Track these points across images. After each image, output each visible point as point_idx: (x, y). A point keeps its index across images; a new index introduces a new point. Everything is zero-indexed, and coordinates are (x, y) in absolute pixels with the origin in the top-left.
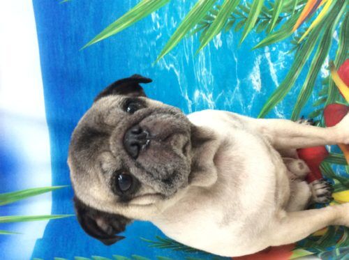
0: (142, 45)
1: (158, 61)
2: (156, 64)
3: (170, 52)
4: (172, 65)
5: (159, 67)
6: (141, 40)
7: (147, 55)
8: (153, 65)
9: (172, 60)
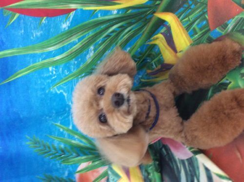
0: (39, 82)
1: (52, 90)
2: (49, 91)
3: (62, 84)
4: (62, 91)
5: (52, 92)
6: (39, 80)
7: (43, 87)
8: (47, 91)
9: (62, 88)
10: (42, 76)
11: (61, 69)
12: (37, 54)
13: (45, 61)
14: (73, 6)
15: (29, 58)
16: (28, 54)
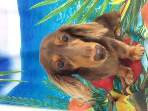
6: (55, 23)
10: (56, 20)
11: (65, 14)
12: (55, 3)
13: (58, 8)
15: (51, 7)
16: (51, 4)
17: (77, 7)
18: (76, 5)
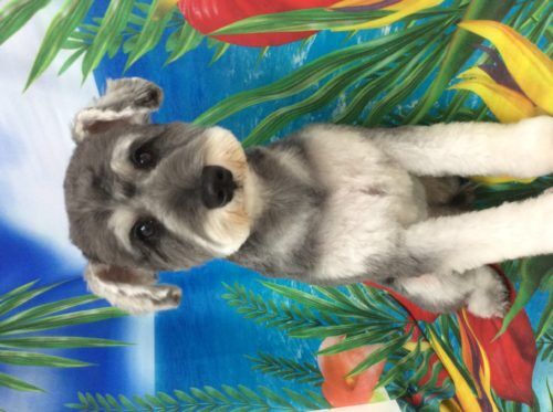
13: (265, 122)
14: (314, 26)
15: (238, 124)
17: (335, 112)
18: (331, 111)
